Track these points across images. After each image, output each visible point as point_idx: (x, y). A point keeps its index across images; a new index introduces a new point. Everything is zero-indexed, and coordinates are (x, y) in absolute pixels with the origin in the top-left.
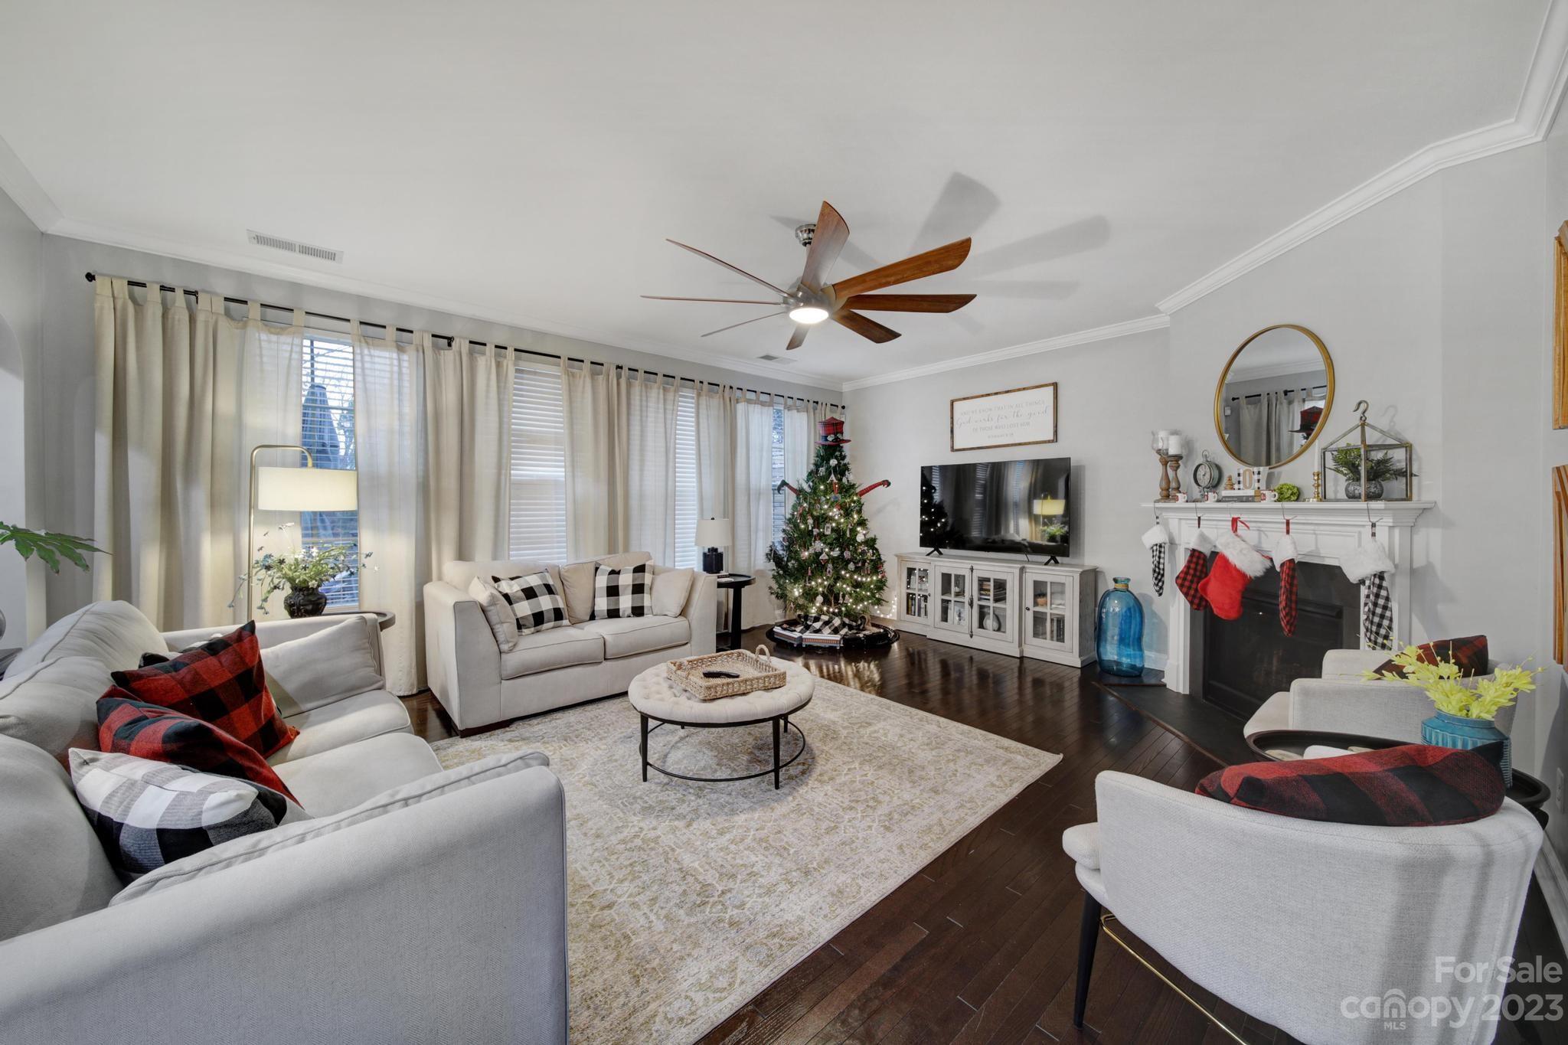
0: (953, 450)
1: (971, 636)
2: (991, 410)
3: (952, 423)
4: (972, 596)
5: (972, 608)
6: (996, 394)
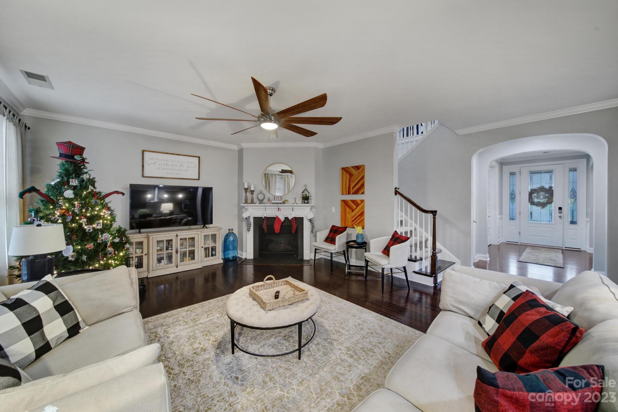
0: (143, 176)
1: (177, 267)
2: (168, 160)
3: (143, 162)
4: (177, 248)
5: (177, 254)
6: (172, 154)
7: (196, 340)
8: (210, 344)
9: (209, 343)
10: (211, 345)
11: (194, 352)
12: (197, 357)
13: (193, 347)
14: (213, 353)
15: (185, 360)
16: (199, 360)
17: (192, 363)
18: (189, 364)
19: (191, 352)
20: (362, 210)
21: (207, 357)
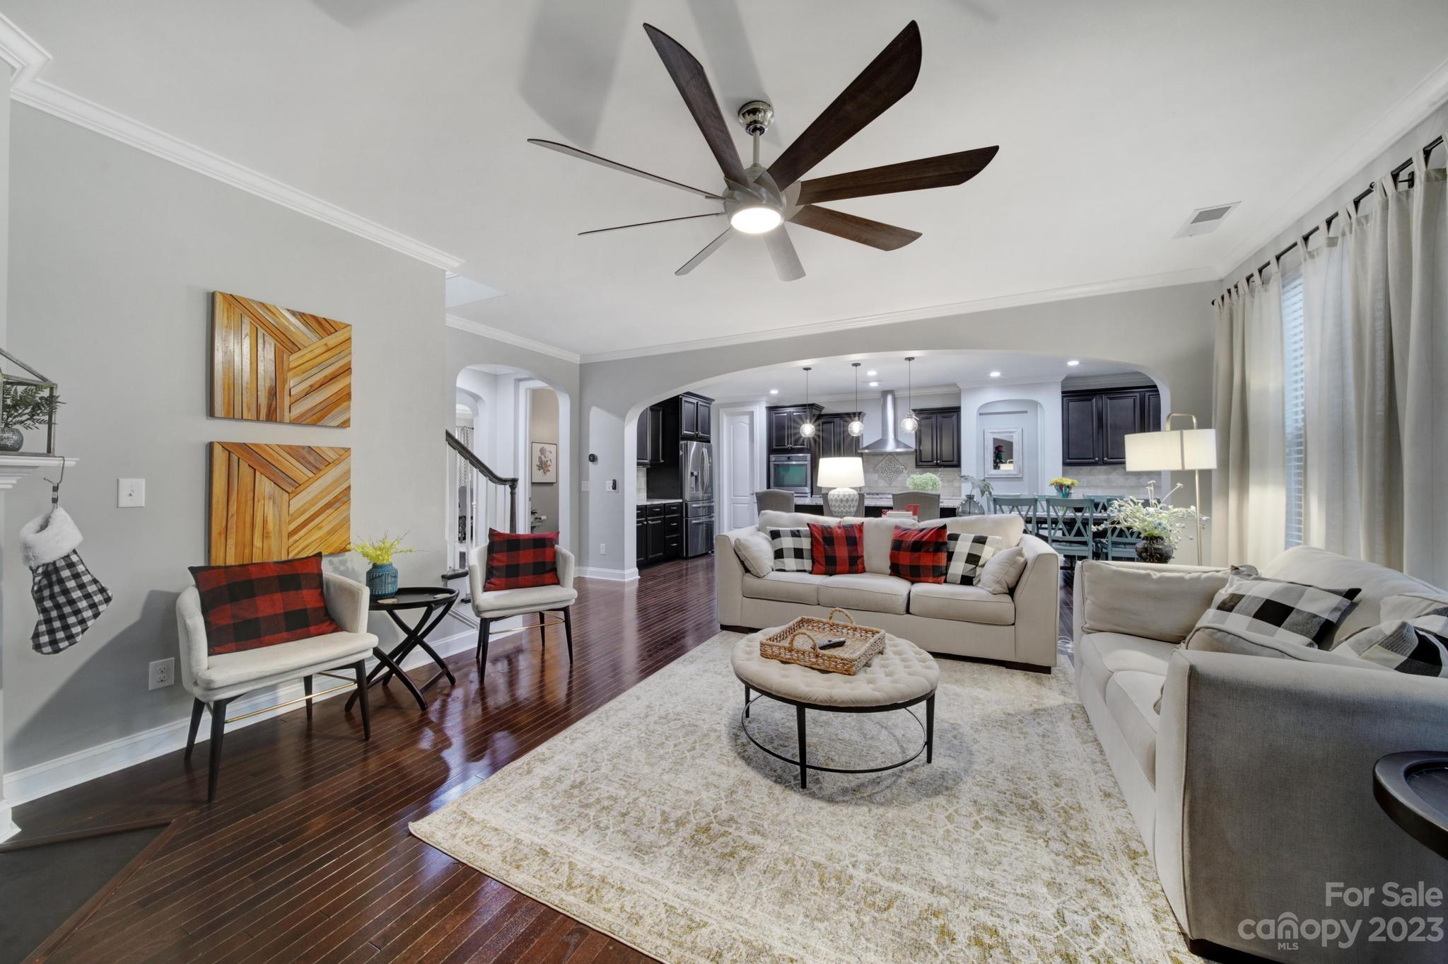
7: (979, 841)
8: (954, 808)
9: (956, 811)
10: (955, 803)
11: (1000, 817)
12: (998, 801)
13: (998, 828)
14: (964, 787)
15: (1026, 813)
16: (997, 794)
17: (1014, 798)
18: (1021, 801)
19: (1007, 820)
20: (345, 486)
21: (978, 788)
